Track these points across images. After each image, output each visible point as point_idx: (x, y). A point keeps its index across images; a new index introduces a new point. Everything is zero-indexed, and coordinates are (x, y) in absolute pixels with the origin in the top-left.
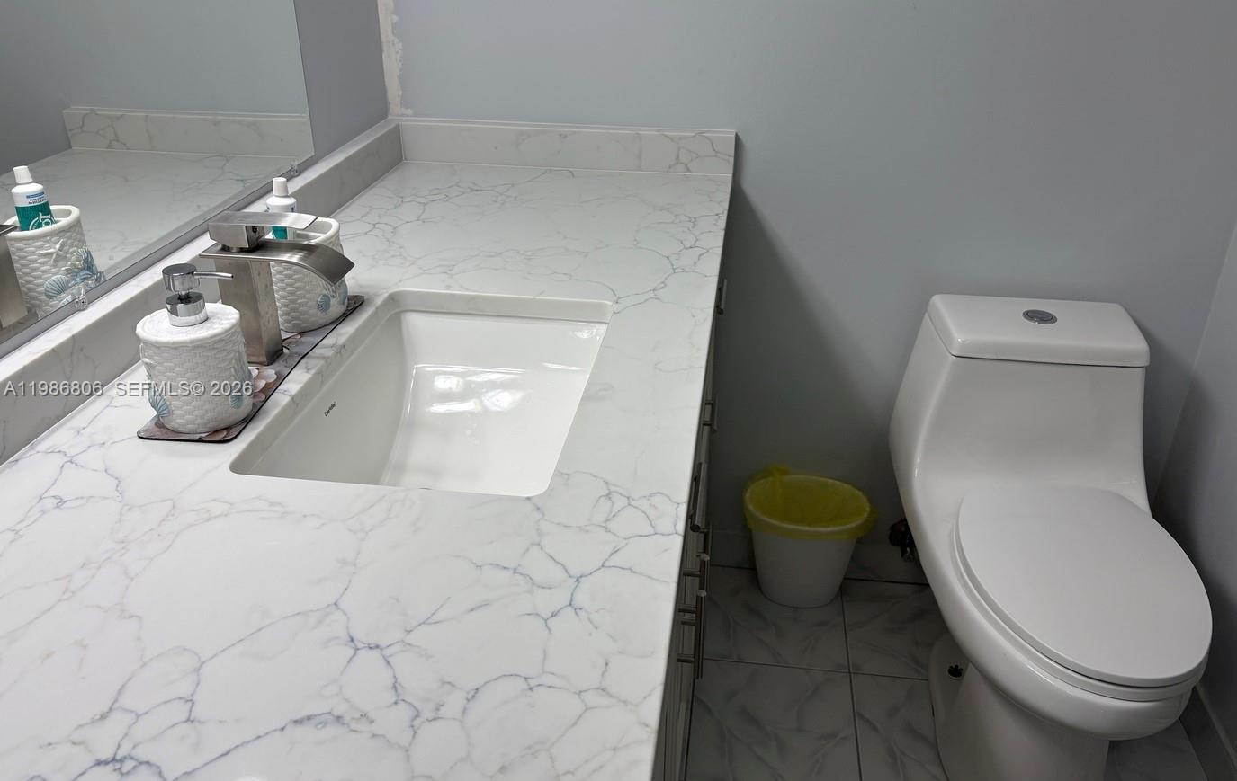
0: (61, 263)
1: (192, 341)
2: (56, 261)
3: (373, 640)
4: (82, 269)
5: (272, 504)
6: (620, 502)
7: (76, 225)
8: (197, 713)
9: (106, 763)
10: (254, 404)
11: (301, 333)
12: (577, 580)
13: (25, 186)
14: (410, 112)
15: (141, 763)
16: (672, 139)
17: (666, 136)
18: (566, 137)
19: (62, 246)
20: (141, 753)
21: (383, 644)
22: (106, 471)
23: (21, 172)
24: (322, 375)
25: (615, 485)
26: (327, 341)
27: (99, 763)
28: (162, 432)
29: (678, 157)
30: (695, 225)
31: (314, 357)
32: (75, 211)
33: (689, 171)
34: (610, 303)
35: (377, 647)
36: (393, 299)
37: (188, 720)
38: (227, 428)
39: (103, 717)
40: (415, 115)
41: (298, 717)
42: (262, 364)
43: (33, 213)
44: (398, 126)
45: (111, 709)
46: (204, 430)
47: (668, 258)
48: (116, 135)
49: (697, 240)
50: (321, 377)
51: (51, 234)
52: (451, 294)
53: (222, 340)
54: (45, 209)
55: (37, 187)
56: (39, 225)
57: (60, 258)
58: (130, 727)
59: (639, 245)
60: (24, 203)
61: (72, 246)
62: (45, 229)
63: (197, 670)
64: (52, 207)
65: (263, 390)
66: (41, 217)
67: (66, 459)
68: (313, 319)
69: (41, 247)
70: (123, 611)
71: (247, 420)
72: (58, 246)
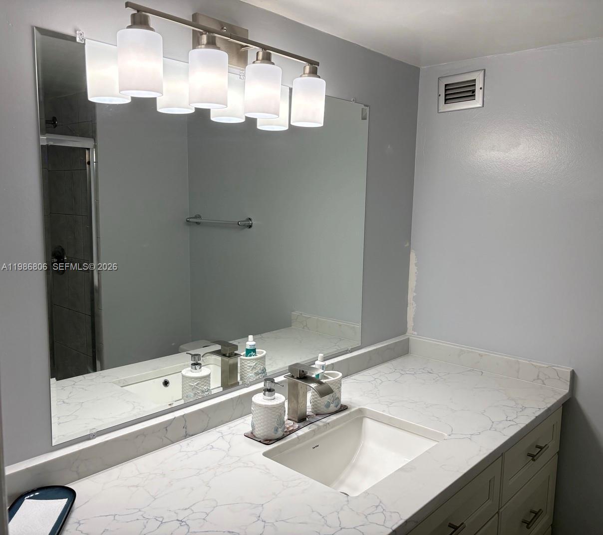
0: (254, 370)
1: (265, 405)
2: (252, 369)
3: (264, 520)
4: (261, 373)
5: (267, 469)
6: (380, 509)
7: (264, 357)
8: (208, 518)
9: (179, 521)
10: (283, 435)
11: (317, 415)
12: (341, 529)
13: (250, 342)
14: (416, 333)
15: (186, 524)
16: (535, 366)
17: (532, 364)
18: (482, 356)
19: (256, 364)
20: (188, 522)
21: (267, 522)
22: (229, 443)
23: (251, 337)
24: (315, 432)
25: (382, 503)
26: (323, 420)
27: (177, 520)
28: (251, 436)
29: (538, 376)
30: (522, 411)
31: (315, 425)
32: (265, 352)
33: (544, 384)
34: (446, 435)
35: (265, 522)
36: (361, 411)
37: (204, 519)
38: (270, 440)
39: (186, 509)
40: (418, 335)
41: (231, 531)
42: (296, 422)
43: (251, 351)
44: (409, 338)
45: (189, 508)
46: (262, 438)
47: (493, 422)
48: (307, 325)
49: (516, 418)
50: (314, 432)
51: (253, 359)
52: (383, 414)
53: (274, 407)
54: (254, 351)
55: (254, 343)
56: (251, 356)
57: (254, 368)
58: (189, 515)
59: (484, 414)
60: (248, 347)
61: (259, 365)
62: (252, 357)
63: (214, 507)
64: (257, 350)
65: (290, 431)
66: (252, 353)
67: (221, 435)
68: (322, 410)
69: (249, 363)
70: (208, 484)
71: (278, 440)
72: (254, 364)
